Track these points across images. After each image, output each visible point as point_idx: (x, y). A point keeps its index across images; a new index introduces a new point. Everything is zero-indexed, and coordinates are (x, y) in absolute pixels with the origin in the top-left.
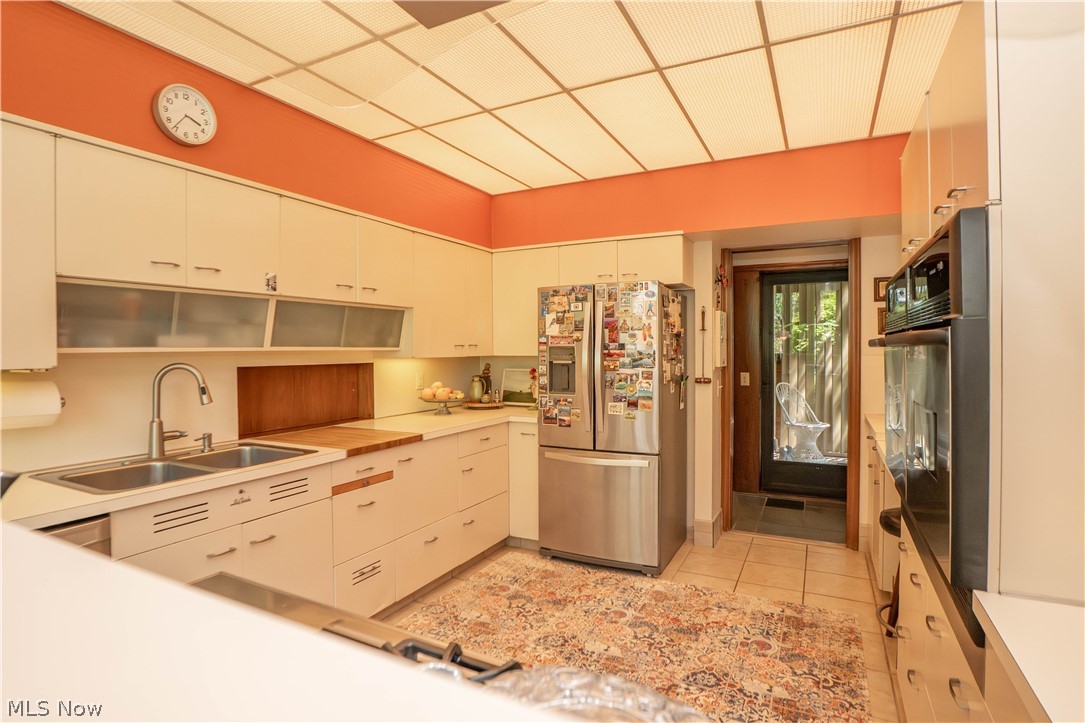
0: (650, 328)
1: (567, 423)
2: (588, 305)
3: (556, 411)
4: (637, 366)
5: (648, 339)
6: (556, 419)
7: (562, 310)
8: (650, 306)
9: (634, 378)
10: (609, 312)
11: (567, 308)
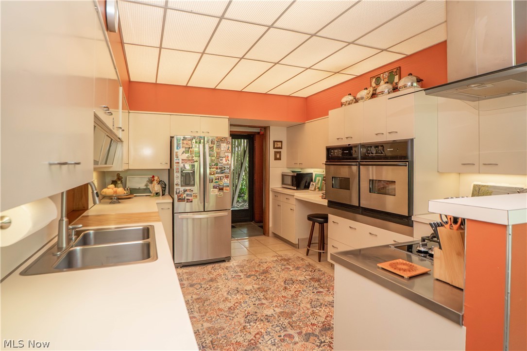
0: (228, 157)
1: (191, 200)
2: (201, 146)
3: (185, 195)
4: (223, 173)
5: (227, 161)
6: (185, 199)
7: (188, 147)
8: (229, 147)
9: (222, 178)
10: (211, 149)
11: (191, 146)
